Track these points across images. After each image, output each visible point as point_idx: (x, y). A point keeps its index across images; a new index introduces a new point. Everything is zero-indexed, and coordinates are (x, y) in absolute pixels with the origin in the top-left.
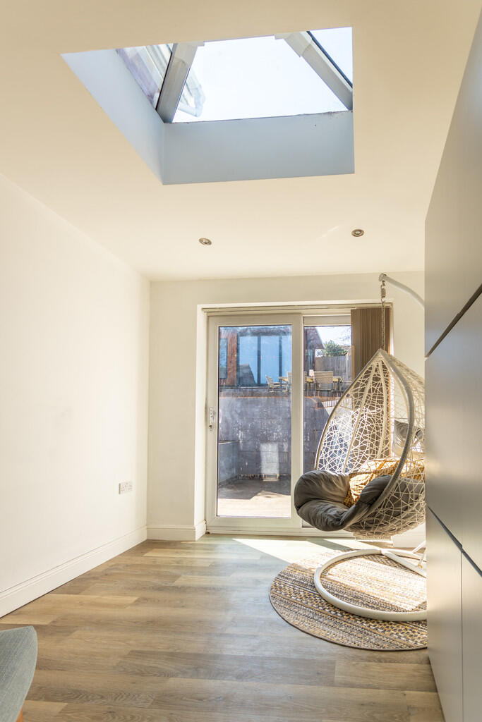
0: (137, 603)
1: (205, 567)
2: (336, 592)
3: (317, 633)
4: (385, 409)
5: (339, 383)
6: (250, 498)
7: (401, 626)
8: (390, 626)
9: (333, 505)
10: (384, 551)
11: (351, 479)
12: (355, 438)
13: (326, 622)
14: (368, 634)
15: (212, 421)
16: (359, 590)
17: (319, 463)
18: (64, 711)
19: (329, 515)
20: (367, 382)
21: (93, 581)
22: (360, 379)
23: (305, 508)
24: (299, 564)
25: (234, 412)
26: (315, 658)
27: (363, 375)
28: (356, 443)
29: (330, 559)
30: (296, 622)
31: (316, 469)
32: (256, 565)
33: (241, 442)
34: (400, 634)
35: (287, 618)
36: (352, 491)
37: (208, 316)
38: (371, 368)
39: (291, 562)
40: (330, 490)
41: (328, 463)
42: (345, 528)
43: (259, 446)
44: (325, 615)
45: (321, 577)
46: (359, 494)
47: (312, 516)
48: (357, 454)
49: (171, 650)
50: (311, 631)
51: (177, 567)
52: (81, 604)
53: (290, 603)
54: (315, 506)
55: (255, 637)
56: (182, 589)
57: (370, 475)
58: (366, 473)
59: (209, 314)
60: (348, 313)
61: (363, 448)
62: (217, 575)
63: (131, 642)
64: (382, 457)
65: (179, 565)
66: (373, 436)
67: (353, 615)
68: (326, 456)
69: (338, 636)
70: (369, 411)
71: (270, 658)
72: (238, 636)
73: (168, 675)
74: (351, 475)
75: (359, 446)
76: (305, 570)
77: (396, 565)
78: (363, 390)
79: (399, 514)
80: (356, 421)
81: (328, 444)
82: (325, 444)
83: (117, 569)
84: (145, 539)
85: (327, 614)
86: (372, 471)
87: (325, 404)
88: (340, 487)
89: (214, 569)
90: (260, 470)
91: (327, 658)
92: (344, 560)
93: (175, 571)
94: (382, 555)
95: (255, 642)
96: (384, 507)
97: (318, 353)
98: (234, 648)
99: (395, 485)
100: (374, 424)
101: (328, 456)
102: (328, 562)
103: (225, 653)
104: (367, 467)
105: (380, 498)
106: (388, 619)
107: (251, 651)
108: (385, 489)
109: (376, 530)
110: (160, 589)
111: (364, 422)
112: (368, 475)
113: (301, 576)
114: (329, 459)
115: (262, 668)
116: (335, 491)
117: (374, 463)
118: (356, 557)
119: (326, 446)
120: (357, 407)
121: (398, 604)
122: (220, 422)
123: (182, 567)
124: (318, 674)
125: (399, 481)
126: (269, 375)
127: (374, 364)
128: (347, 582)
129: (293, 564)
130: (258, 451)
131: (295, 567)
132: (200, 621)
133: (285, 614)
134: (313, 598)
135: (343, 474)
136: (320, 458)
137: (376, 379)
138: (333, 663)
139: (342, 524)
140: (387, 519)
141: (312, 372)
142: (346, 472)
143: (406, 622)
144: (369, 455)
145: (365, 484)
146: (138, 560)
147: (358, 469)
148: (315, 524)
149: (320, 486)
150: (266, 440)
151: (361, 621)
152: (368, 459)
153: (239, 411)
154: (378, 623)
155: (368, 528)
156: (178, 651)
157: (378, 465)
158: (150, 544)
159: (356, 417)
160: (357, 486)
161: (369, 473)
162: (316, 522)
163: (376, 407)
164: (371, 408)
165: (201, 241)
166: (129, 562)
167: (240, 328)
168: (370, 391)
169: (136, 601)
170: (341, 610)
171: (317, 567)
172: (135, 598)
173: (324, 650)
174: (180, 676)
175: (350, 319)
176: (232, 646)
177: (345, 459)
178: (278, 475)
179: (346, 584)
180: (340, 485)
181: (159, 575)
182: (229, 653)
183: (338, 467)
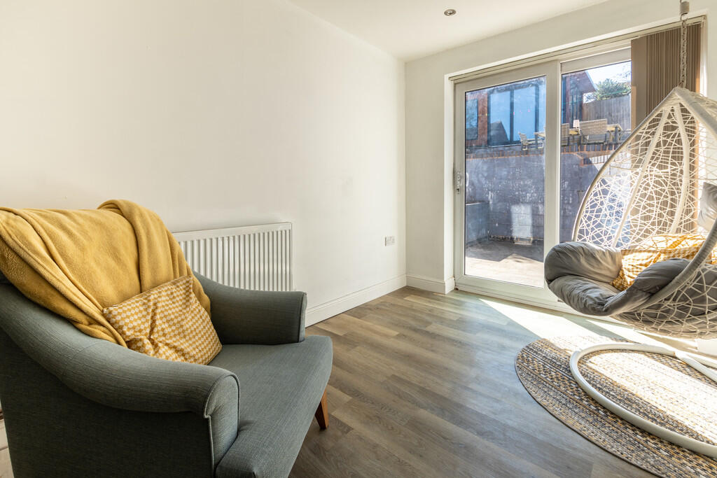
0: (398, 337)
1: (453, 321)
2: (598, 385)
3: (570, 422)
4: (685, 167)
5: (617, 131)
6: (499, 260)
7: (702, 459)
8: (682, 453)
9: (595, 285)
10: (680, 354)
11: (625, 257)
12: (633, 206)
13: (583, 415)
14: (643, 450)
15: (460, 184)
16: (634, 392)
17: (578, 233)
18: (349, 402)
19: (588, 296)
20: (653, 133)
21: (369, 311)
22: (641, 130)
23: (558, 283)
24: (552, 341)
25: (480, 175)
26: (566, 449)
27: (647, 124)
28: (636, 211)
29: (593, 345)
30: (545, 403)
31: (573, 241)
32: (503, 331)
33: (491, 202)
34: (699, 470)
35: (533, 394)
36: (626, 272)
37: (455, 84)
38: (660, 115)
39: (542, 336)
40: (593, 267)
41: (591, 234)
42: (613, 314)
43: (509, 207)
44: (582, 407)
45: (579, 362)
46: (635, 276)
47: (566, 293)
48: (636, 226)
49: (421, 385)
50: (563, 418)
51: (429, 315)
52: (361, 327)
53: (538, 381)
54: (570, 283)
55: (498, 401)
56: (433, 336)
57: (655, 255)
58: (649, 251)
59: (456, 82)
60: (627, 44)
61: (647, 218)
62: (464, 331)
63: (393, 368)
64: (678, 231)
65: (431, 313)
66: (665, 203)
67: (622, 419)
68: (588, 225)
69: (599, 436)
70: (656, 171)
71: (513, 429)
72: (481, 395)
73: (420, 406)
74: (625, 252)
75: (639, 215)
76: (559, 350)
77: (700, 377)
78: (647, 144)
79: (704, 314)
80: (635, 184)
81: (592, 212)
82: (587, 212)
83: (384, 305)
84: (405, 285)
85: (584, 407)
86: (660, 249)
87: (593, 160)
88: (608, 264)
89: (461, 323)
90: (511, 232)
91: (580, 454)
92: (613, 350)
93: (428, 318)
94: (676, 358)
95: (497, 406)
96: (674, 300)
97: (587, 98)
98: (478, 404)
99: (694, 274)
100: (666, 188)
101: (592, 226)
102: (590, 348)
103: (468, 406)
104: (651, 243)
105: (667, 288)
106: (680, 443)
107: (493, 413)
108: (677, 277)
109: (661, 327)
110: (415, 330)
111: (648, 185)
112: (651, 254)
113: (553, 354)
114: (593, 229)
115: (504, 435)
116: (601, 269)
117: (664, 239)
118: (633, 351)
119: (588, 214)
120: (637, 167)
121: (697, 429)
122: (467, 185)
123: (433, 316)
124: (569, 468)
125: (703, 270)
126: (523, 131)
127: (665, 108)
128: (615, 378)
129: (545, 339)
130: (509, 213)
131: (547, 344)
132: (447, 369)
133: (533, 390)
134: (567, 382)
135: (613, 249)
136: (579, 228)
137: (670, 128)
138: (590, 464)
139: (606, 311)
140: (681, 316)
141: (576, 123)
142: (617, 246)
143: (712, 458)
144: (657, 228)
145: (646, 265)
146: (399, 302)
147: (637, 244)
148: (569, 302)
149: (579, 261)
150: (517, 201)
151: (633, 430)
152: (654, 232)
153: (486, 175)
154: (661, 442)
155: (647, 322)
156: (428, 388)
157: (670, 243)
158: (408, 290)
159: (636, 179)
160: (634, 266)
161: (654, 252)
162: (571, 302)
163: (669, 166)
164: (660, 167)
165: (446, 13)
166: (393, 302)
167: (486, 90)
168: (658, 145)
169: (398, 335)
170: (604, 408)
171: (575, 350)
172: (397, 333)
173: (577, 445)
174: (429, 410)
175: (629, 54)
176: (474, 402)
177: (617, 231)
178: (532, 239)
179: (614, 380)
180: (608, 263)
181: (415, 318)
182: (471, 407)
183: (605, 240)
